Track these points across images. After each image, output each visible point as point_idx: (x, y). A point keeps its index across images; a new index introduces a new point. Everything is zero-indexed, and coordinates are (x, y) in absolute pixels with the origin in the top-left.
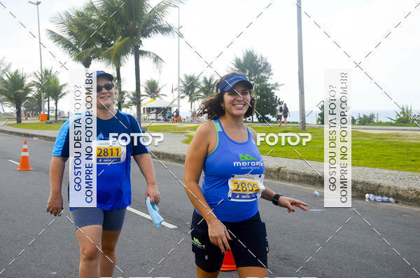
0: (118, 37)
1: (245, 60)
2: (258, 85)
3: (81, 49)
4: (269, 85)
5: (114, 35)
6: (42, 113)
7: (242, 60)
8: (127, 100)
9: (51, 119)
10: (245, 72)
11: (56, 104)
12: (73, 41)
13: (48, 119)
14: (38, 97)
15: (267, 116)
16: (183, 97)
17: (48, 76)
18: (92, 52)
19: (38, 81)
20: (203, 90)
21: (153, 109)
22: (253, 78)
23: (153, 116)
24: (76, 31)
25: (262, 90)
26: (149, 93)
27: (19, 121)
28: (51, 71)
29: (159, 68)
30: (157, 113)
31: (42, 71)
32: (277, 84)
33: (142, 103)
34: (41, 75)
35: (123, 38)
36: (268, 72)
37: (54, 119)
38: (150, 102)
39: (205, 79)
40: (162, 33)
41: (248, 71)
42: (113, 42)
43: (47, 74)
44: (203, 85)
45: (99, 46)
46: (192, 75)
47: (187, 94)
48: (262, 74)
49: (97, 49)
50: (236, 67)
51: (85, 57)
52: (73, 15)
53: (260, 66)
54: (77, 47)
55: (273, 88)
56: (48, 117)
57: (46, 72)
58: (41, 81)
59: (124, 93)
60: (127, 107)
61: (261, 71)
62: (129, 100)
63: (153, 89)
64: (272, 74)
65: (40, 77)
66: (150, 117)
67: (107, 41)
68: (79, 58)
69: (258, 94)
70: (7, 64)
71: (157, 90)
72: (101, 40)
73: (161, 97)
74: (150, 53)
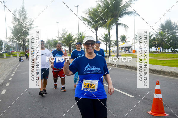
1: (165, 25)
2: (172, 35)
3: (94, 24)
4: (177, 35)
5: (108, 17)
7: (164, 25)
8: (113, 44)
12: (91, 21)
15: (176, 49)
16: (136, 42)
17: (81, 35)
18: (99, 25)
19: (77, 37)
21: (124, 47)
22: (169, 33)
24: (92, 17)
25: (173, 38)
26: (122, 41)
28: (82, 33)
29: (126, 30)
31: (79, 33)
33: (119, 45)
34: (79, 35)
35: (111, 18)
38: (122, 44)
40: (128, 15)
41: (167, 30)
42: (107, 20)
45: (101, 22)
48: (174, 31)
49: (101, 23)
51: (96, 27)
52: (91, 10)
53: (173, 27)
57: (81, 33)
59: (111, 41)
60: (112, 47)
61: (174, 29)
62: (114, 44)
65: (78, 36)
66: (122, 51)
67: (104, 20)
68: (93, 27)
69: (172, 40)
70: (66, 31)
71: (125, 39)
72: (102, 20)
73: (127, 42)
74: (122, 24)
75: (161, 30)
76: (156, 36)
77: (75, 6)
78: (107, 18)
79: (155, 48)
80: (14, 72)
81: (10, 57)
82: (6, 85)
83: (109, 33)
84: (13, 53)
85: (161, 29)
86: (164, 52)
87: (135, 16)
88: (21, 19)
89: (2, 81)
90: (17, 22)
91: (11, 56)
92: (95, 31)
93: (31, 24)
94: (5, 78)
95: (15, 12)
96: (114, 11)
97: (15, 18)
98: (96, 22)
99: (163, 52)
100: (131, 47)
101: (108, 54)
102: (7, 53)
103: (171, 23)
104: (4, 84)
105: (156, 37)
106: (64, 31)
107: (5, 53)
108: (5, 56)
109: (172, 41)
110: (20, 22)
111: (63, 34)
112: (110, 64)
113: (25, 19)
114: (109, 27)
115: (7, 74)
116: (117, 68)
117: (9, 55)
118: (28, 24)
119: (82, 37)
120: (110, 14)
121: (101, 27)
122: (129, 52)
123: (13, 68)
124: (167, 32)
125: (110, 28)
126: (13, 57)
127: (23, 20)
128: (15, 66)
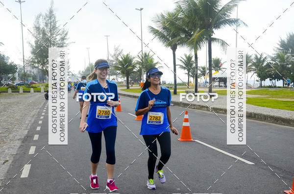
3: (170, 39)
5: (194, 27)
6: (142, 82)
7: (286, 41)
10: (289, 50)
14: (140, 71)
17: (146, 57)
18: (179, 40)
19: (140, 61)
20: (254, 64)
23: (217, 84)
24: (167, 27)
27: (128, 88)
28: (149, 54)
29: (225, 50)
30: (219, 82)
31: (143, 54)
34: (142, 57)
35: (201, 29)
38: (215, 73)
39: (256, 56)
42: (192, 33)
44: (255, 61)
45: (183, 36)
49: (182, 38)
50: (281, 47)
51: (173, 44)
52: (166, 16)
54: (168, 37)
57: (145, 54)
58: (142, 61)
62: (200, 72)
63: (217, 64)
67: (188, 32)
68: (169, 45)
70: (120, 50)
71: (220, 65)
72: (185, 31)
73: (223, 69)
74: (218, 39)
75: (282, 50)
76: (272, 60)
77: (136, 9)
79: (270, 80)
80: (42, 118)
81: (30, 92)
82: (34, 139)
84: (34, 85)
85: (281, 48)
86: (286, 87)
87: (237, 26)
88: (47, 30)
89: (26, 132)
90: (41, 35)
91: (32, 90)
92: (172, 51)
93: (63, 39)
94: (29, 128)
95: (38, 18)
96: (205, 18)
97: (38, 28)
98: (174, 36)
99: (284, 87)
101: (194, 90)
102: (23, 85)
104: (29, 136)
105: (271, 62)
106: (116, 50)
107: (19, 85)
108: (21, 91)
110: (46, 34)
111: (115, 55)
112: (200, 106)
113: (54, 30)
114: (196, 45)
115: (30, 121)
116: (211, 113)
117: (27, 89)
118: (58, 38)
119: (148, 60)
120: (199, 23)
121: (182, 45)
122: (226, 87)
123: (38, 110)
124: (291, 53)
125: (199, 47)
126: (35, 92)
127: (50, 31)
128: (41, 106)
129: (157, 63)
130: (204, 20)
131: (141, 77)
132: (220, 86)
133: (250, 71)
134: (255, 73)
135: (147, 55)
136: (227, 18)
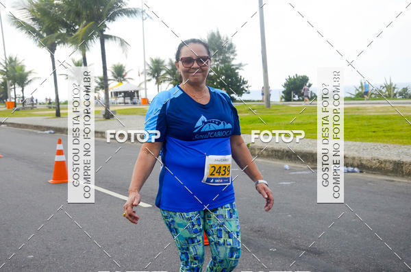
0: (82, 22)
1: (209, 41)
2: (223, 65)
3: (45, 35)
4: (233, 65)
5: (78, 18)
6: (8, 100)
8: (94, 85)
9: (18, 107)
11: (23, 91)
12: (37, 28)
13: (15, 107)
14: (4, 84)
15: (232, 95)
16: (149, 80)
17: (12, 64)
18: (57, 38)
20: (168, 72)
21: (120, 93)
22: (217, 59)
23: (121, 100)
24: (39, 17)
25: (226, 71)
26: (115, 77)
28: (16, 58)
29: (125, 52)
30: (124, 97)
31: (6, 58)
32: (240, 65)
33: (110, 87)
34: (6, 63)
35: (88, 21)
36: (233, 53)
37: (21, 106)
38: (117, 85)
39: (171, 60)
40: (128, 16)
42: (77, 27)
43: (12, 62)
44: (169, 68)
46: (158, 58)
47: (154, 76)
48: (227, 55)
49: (62, 34)
51: (49, 42)
54: (41, 32)
55: (237, 68)
56: (15, 104)
57: (11, 59)
58: (5, 68)
62: (97, 85)
63: (120, 73)
64: (236, 55)
65: (5, 65)
66: (118, 101)
67: (71, 26)
68: (43, 44)
69: (223, 74)
71: (124, 74)
72: (65, 25)
73: (128, 80)
74: (115, 37)
78: (77, 20)
83: (84, 59)
87: (143, 20)
96: (93, 6)
98: (50, 31)
100: (137, 92)
103: (219, 37)
109: (223, 77)
119: (16, 68)
120: (84, 13)
121: (64, 44)
122: (134, 103)
129: (30, 72)
130: (91, 8)
131: (7, 94)
132: (125, 103)
133: (164, 81)
134: (171, 83)
135: (14, 59)
136: (124, 7)
